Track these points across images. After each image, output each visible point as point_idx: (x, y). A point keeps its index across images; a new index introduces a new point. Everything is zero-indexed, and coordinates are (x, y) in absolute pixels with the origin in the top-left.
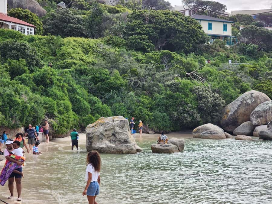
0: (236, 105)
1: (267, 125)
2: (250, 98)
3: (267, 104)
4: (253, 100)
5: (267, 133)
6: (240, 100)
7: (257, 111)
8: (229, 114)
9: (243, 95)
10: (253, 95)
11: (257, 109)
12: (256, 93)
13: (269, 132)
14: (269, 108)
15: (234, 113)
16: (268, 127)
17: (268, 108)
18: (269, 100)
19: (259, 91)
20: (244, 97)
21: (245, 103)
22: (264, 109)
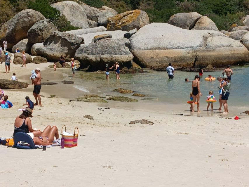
0: (13, 23)
1: (43, 43)
2: (26, 16)
3: (42, 23)
4: (30, 19)
5: (44, 50)
6: (17, 18)
7: (33, 29)
8: (7, 32)
9: (19, 13)
10: (29, 13)
11: (33, 27)
12: (31, 11)
13: (45, 49)
14: (45, 26)
15: (12, 30)
16: (44, 44)
17: (43, 26)
18: (44, 19)
19: (35, 9)
20: (20, 15)
21: (22, 22)
22: (40, 27)
